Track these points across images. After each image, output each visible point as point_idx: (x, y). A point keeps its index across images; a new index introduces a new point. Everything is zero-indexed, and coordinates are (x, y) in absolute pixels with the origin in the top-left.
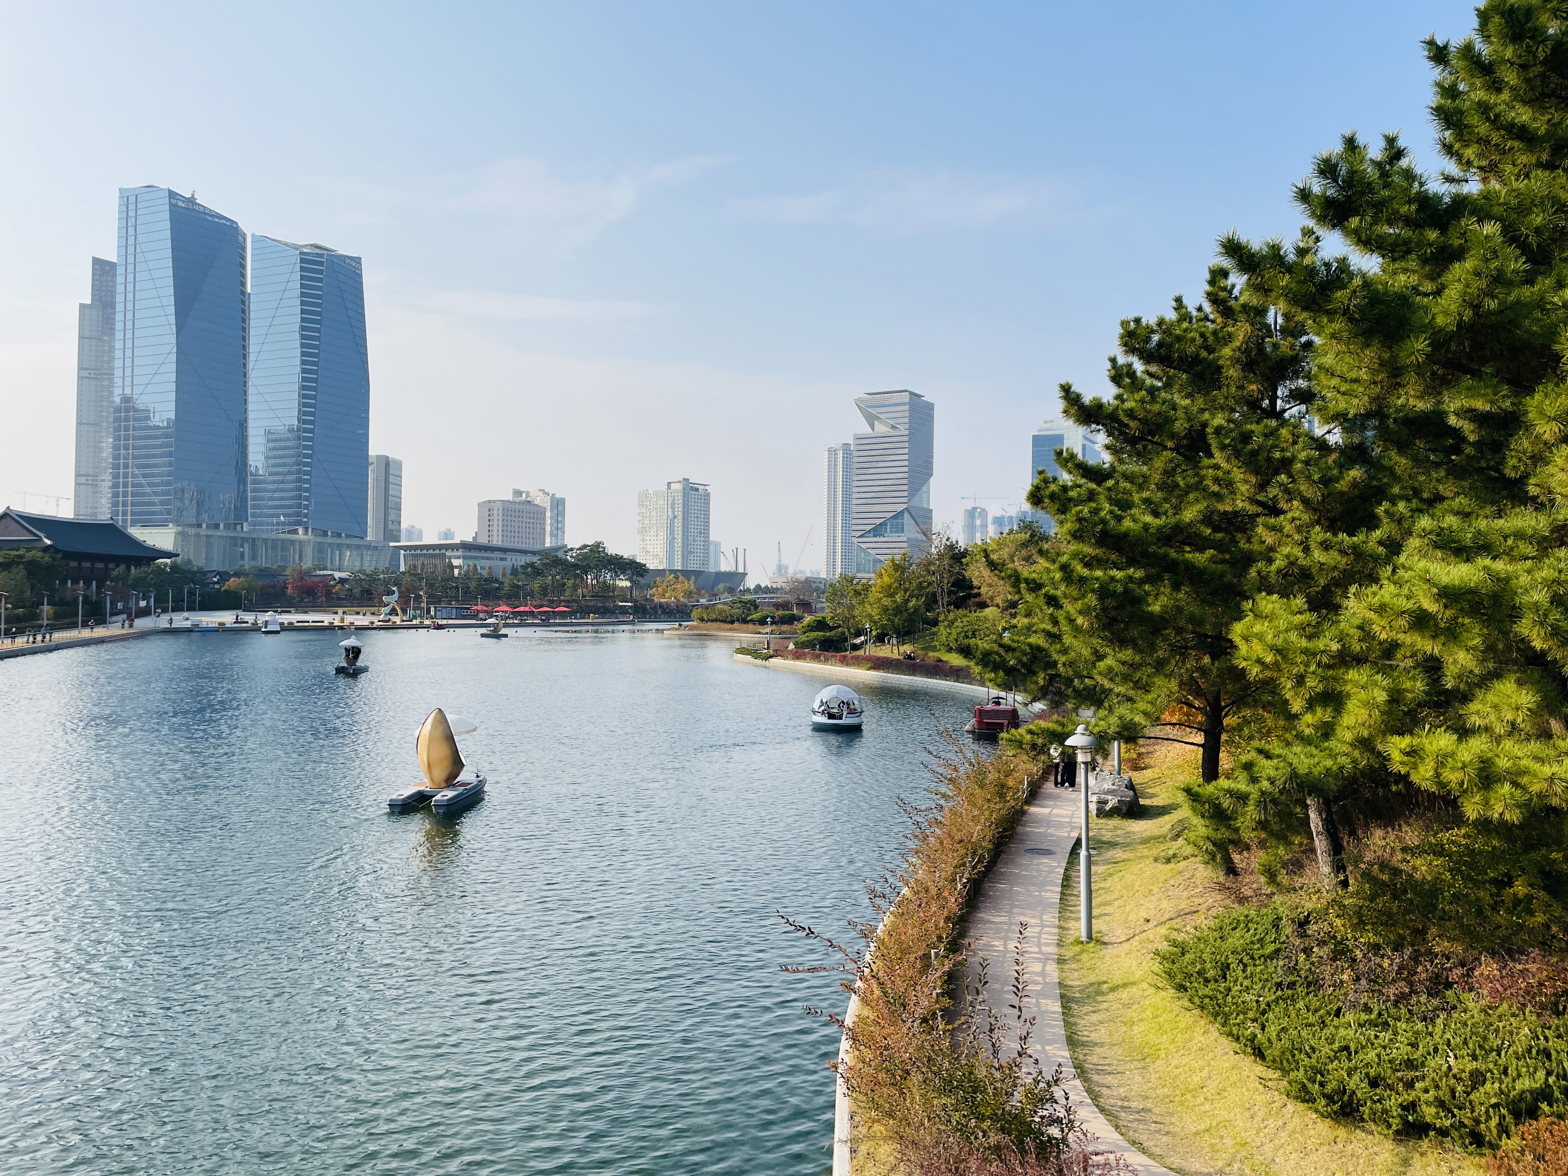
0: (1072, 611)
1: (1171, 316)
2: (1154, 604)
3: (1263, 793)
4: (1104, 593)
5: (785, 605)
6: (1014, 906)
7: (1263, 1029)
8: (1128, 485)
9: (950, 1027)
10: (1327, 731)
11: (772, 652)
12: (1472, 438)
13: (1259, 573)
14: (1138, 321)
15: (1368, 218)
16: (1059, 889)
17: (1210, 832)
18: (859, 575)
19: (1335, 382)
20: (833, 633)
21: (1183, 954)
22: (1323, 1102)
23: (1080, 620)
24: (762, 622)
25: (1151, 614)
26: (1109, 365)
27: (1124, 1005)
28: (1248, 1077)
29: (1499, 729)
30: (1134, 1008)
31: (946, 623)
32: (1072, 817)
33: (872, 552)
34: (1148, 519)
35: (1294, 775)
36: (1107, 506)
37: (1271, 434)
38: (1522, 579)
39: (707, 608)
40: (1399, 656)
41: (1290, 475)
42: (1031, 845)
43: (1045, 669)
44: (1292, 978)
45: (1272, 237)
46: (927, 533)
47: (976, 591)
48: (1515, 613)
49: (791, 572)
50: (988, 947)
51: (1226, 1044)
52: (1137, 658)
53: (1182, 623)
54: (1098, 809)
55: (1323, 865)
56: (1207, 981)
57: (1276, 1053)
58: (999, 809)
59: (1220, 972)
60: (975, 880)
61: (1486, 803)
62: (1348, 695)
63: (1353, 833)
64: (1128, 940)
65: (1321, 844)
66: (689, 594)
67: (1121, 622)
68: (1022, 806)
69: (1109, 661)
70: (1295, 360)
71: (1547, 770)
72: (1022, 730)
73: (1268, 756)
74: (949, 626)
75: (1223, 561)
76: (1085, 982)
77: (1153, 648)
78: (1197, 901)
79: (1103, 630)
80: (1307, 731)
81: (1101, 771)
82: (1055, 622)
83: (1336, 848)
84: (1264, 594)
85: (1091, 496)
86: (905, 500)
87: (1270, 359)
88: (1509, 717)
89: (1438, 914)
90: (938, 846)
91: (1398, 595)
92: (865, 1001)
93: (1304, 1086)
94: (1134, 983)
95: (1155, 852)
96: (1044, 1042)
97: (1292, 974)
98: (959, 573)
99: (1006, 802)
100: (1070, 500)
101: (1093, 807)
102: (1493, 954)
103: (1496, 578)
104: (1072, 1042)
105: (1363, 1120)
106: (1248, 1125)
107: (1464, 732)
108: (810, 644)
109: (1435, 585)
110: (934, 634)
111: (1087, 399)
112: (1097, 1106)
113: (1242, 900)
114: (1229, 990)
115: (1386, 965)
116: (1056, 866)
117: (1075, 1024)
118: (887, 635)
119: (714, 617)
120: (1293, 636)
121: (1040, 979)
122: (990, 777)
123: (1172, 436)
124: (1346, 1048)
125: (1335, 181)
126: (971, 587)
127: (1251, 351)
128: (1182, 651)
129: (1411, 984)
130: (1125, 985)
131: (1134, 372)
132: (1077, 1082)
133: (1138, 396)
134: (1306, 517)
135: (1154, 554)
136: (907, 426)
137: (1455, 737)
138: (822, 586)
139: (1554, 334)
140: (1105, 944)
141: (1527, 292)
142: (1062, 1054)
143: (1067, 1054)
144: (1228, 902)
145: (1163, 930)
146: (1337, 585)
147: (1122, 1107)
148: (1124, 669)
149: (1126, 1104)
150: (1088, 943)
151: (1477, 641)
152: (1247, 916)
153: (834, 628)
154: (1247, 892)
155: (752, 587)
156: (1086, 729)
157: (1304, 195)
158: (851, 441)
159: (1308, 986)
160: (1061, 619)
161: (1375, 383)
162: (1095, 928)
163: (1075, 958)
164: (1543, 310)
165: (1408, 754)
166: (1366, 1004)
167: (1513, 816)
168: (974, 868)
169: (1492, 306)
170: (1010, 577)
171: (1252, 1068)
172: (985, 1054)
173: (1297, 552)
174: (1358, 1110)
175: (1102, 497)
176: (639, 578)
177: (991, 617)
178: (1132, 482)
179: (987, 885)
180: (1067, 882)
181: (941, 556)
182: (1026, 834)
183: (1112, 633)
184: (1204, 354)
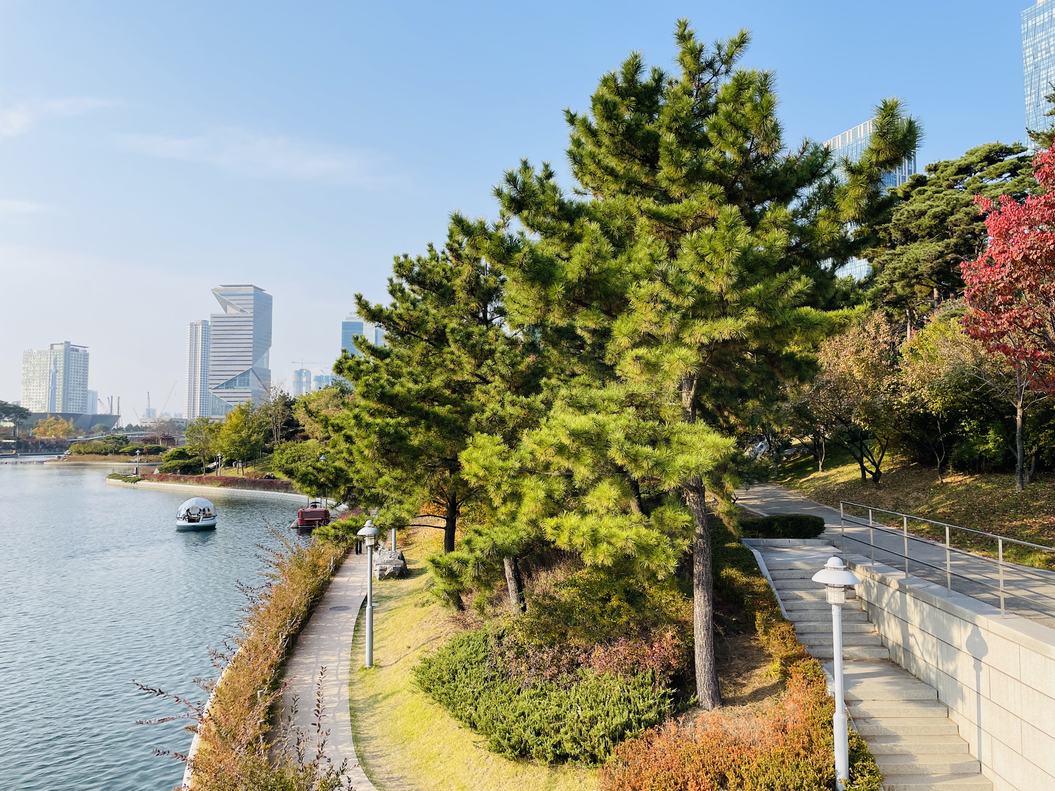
0: (361, 445)
1: (426, 256)
2: (414, 440)
3: (477, 559)
4: (382, 433)
5: (153, 440)
6: (320, 650)
7: (476, 710)
8: (399, 362)
9: (269, 746)
10: (513, 516)
11: (139, 476)
12: (589, 342)
13: (476, 420)
14: (406, 256)
15: (533, 212)
16: (352, 633)
17: (447, 587)
18: (213, 417)
19: (516, 306)
20: (191, 460)
21: (430, 667)
22: (510, 751)
23: (366, 452)
24: (132, 453)
25: (413, 446)
26: (388, 283)
27: (392, 707)
28: (467, 742)
29: (602, 511)
30: (398, 708)
31: (279, 451)
32: (363, 582)
33: (225, 400)
34: (411, 385)
35: (495, 545)
36: (385, 376)
37: (484, 334)
38: (611, 425)
39: (84, 443)
40: (552, 469)
41: (494, 361)
42: (333, 605)
43: (345, 484)
44: (493, 673)
45: (481, 218)
46: (267, 388)
47: (301, 428)
48: (607, 445)
49: (158, 415)
50: (301, 681)
51: (455, 723)
52: (404, 475)
53: (431, 452)
54: (380, 575)
55: (513, 598)
56: (444, 683)
57: (483, 724)
58: (313, 582)
59: (451, 676)
60: (293, 635)
61: (595, 555)
62: (525, 494)
63: (530, 576)
64: (396, 662)
65: (512, 586)
66: (68, 432)
67: (394, 452)
68: (329, 578)
69: (386, 478)
70: (497, 290)
71: (624, 534)
72: (328, 527)
73: (480, 535)
74: (282, 454)
75: (456, 412)
76: (367, 696)
77: (414, 468)
78: (440, 630)
79: (382, 458)
80: (503, 517)
81: (383, 548)
82: (351, 454)
83: (520, 587)
84: (479, 433)
85: (376, 369)
86: (251, 363)
87: (483, 288)
88: (605, 504)
89: (573, 622)
90: (266, 613)
91: (549, 435)
92: (205, 738)
93: (499, 742)
94: (399, 691)
95: (416, 600)
96: (337, 743)
97: (493, 670)
98: (289, 416)
99: (318, 576)
100: (362, 371)
101: (377, 574)
102: (601, 643)
103: (598, 424)
104: (356, 740)
105: (532, 758)
106: (466, 774)
107: (584, 513)
108: (173, 470)
109: (568, 429)
110: (270, 459)
111: (373, 306)
112: (371, 781)
113: (466, 626)
114: (457, 687)
115: (545, 658)
116: (350, 617)
117: (359, 727)
118: (234, 460)
119: (90, 450)
120: (495, 459)
121: (336, 699)
122: (307, 559)
123: (426, 332)
124: (523, 714)
125: (516, 187)
126: (298, 425)
127: (472, 283)
128: (432, 469)
129: (559, 667)
130: (393, 694)
131: (404, 289)
132: (360, 769)
133: (405, 305)
134: (502, 386)
135: (415, 408)
136: (252, 311)
137: (579, 517)
138: (184, 425)
139: (626, 288)
140: (381, 667)
141: (613, 263)
142: (349, 749)
143: (352, 749)
144: (458, 629)
145: (418, 653)
146: (519, 427)
147: (388, 779)
148: (396, 483)
149: (391, 776)
150: (370, 668)
151: (589, 461)
152: (468, 637)
153: (192, 457)
154: (469, 620)
155: (124, 426)
156: (372, 523)
157: (499, 193)
158: (209, 319)
159: (503, 677)
160: (354, 451)
161: (537, 309)
162: (375, 657)
163: (361, 681)
164: (621, 274)
165: (555, 529)
166: (534, 684)
167: (609, 562)
168: (292, 626)
169: (596, 270)
170: (322, 421)
171: (470, 736)
172: (293, 762)
173: (498, 407)
174: (529, 752)
175: (382, 369)
176: (22, 420)
177: (312, 446)
178: (402, 360)
179: (301, 637)
180: (358, 627)
181: (276, 404)
182: (330, 597)
183: (388, 459)
184: (445, 281)
